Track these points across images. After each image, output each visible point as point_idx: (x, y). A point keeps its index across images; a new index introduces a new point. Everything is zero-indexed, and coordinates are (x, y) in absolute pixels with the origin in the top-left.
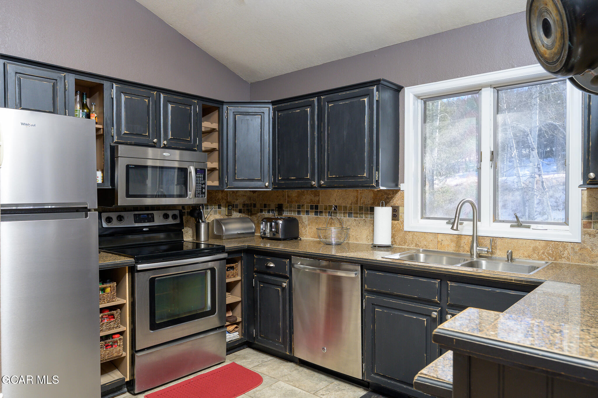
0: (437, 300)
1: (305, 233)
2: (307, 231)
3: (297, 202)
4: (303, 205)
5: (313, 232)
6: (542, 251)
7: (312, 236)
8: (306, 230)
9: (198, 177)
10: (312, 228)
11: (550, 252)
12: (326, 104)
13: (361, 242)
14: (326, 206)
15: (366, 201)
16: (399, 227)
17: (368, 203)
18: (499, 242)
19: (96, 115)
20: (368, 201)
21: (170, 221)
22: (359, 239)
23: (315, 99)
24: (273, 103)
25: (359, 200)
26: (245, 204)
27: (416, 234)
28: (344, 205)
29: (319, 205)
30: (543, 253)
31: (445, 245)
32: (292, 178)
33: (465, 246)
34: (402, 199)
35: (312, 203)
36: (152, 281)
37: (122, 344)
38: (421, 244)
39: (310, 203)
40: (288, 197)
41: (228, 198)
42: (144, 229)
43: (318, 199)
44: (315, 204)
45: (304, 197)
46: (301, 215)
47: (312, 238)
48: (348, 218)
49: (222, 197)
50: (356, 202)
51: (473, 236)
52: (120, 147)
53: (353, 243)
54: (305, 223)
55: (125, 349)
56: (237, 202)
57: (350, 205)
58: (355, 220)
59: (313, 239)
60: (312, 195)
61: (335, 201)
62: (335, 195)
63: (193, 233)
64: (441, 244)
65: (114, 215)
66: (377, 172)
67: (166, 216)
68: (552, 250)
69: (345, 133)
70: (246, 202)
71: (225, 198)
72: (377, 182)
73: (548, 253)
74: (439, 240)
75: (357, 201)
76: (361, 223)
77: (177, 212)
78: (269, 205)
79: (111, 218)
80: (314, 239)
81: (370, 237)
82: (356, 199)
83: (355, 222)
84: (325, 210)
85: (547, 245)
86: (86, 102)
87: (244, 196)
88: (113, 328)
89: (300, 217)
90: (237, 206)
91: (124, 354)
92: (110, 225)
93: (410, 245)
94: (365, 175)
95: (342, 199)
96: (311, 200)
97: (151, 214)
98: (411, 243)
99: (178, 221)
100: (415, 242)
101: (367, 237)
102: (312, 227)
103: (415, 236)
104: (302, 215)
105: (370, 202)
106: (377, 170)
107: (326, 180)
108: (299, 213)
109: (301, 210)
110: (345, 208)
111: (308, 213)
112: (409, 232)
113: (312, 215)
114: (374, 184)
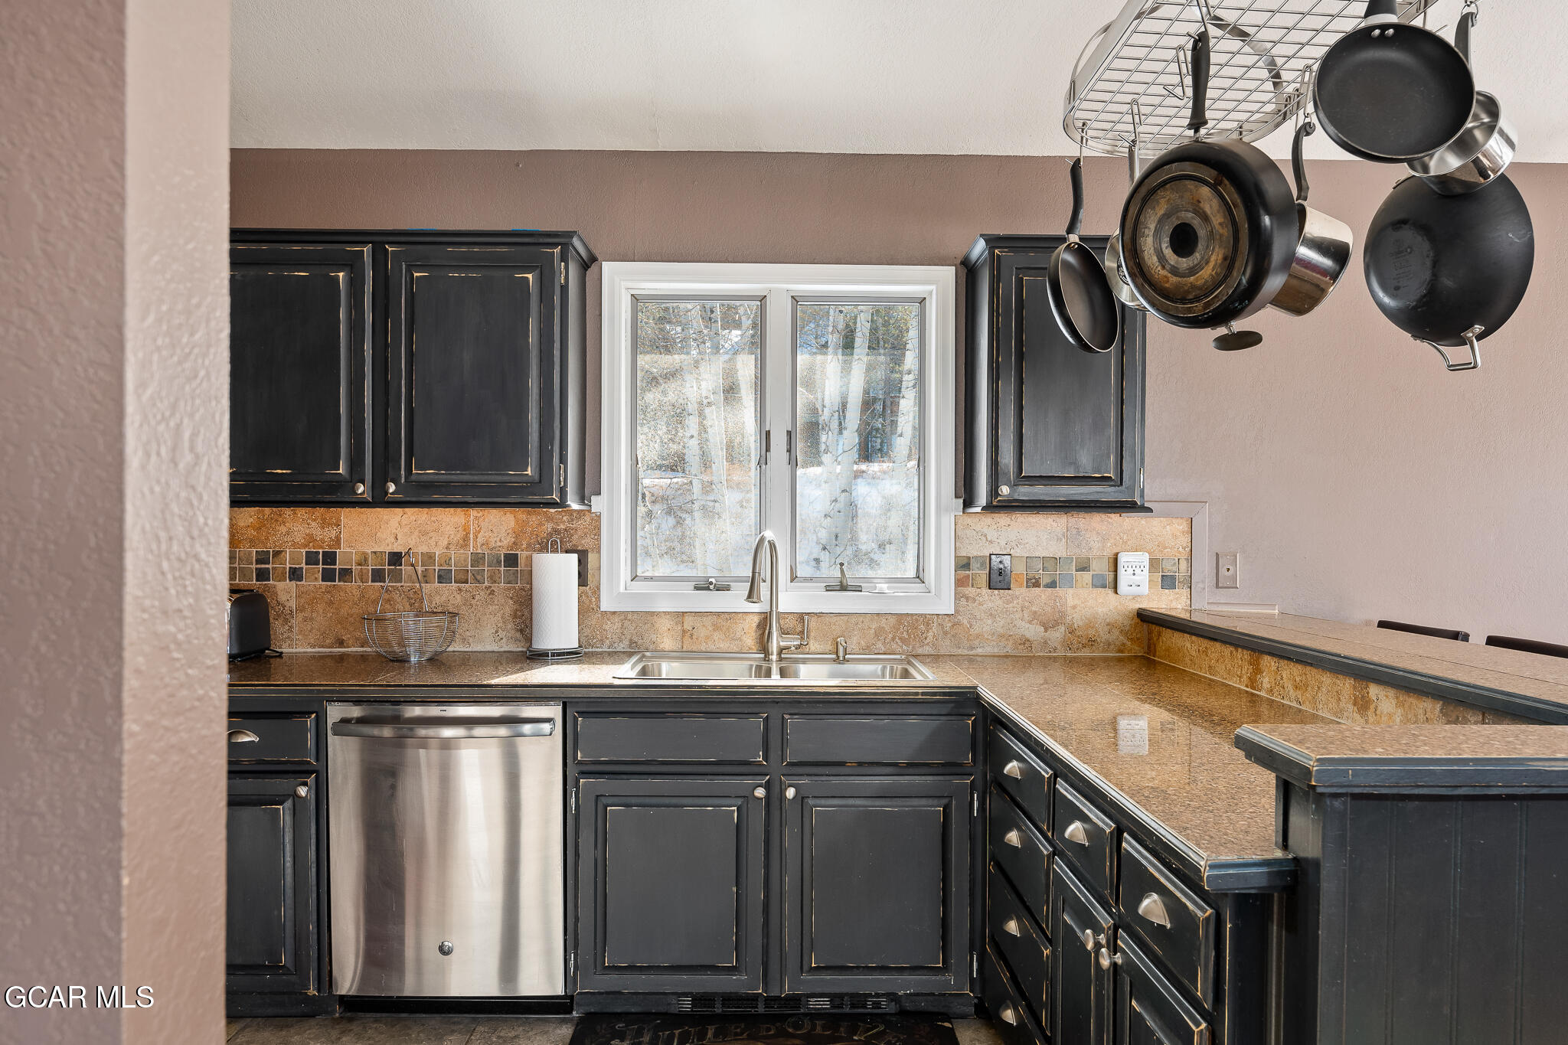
0: (761, 759)
1: (285, 635)
2: (295, 630)
3: (252, 542)
4: (277, 554)
5: (318, 630)
6: (891, 635)
7: (312, 641)
8: (291, 627)
10: (312, 619)
11: (905, 635)
12: (402, 270)
13: (479, 648)
14: (364, 553)
15: (492, 540)
16: (587, 602)
17: (499, 544)
18: (813, 623)
20: (498, 539)
22: (471, 639)
23: (367, 250)
25: (471, 536)
27: (630, 617)
28: (424, 549)
29: (338, 551)
30: (893, 639)
31: (700, 639)
32: (279, 471)
33: (744, 638)
34: (595, 535)
35: (311, 544)
38: (642, 639)
39: (305, 546)
43: (333, 534)
44: (322, 548)
45: (283, 529)
46: (271, 582)
47: (314, 646)
48: (437, 584)
50: (461, 542)
53: (454, 651)
54: (288, 604)
57: (445, 551)
58: (460, 590)
59: (317, 650)
60: (314, 524)
61: (393, 540)
62: (394, 523)
64: (692, 635)
66: (563, 468)
68: (908, 632)
72: (563, 490)
73: (900, 638)
74: (687, 626)
75: (466, 539)
76: (477, 597)
80: (322, 649)
81: (504, 633)
82: (462, 534)
83: (458, 597)
84: (360, 565)
85: (900, 622)
89: (267, 588)
93: (616, 645)
94: (529, 472)
95: (416, 533)
96: (311, 539)
98: (617, 640)
100: (629, 637)
101: (497, 632)
102: (314, 615)
103: (627, 623)
104: (275, 583)
105: (505, 542)
106: (563, 461)
107: (403, 480)
108: (262, 575)
109: (270, 566)
110: (429, 558)
111: (295, 574)
112: (614, 613)
113: (314, 581)
114: (555, 497)
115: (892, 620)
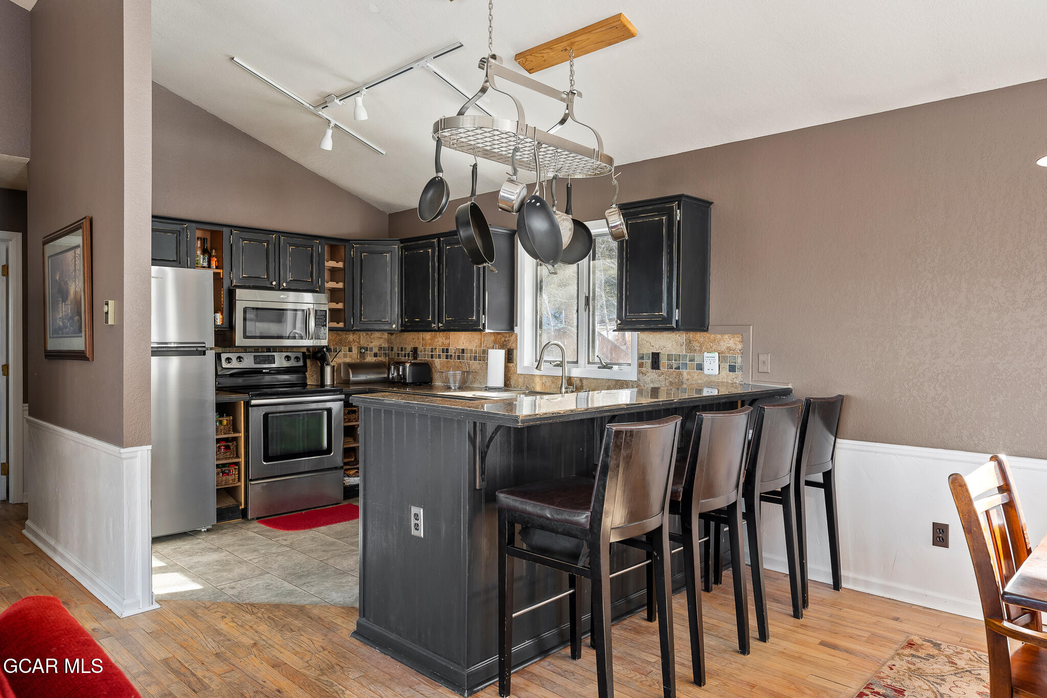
1: (438, 379)
2: (440, 377)
3: (430, 344)
4: (435, 349)
9: (318, 319)
10: (443, 373)
12: (444, 246)
14: (456, 349)
15: (488, 344)
16: (514, 370)
17: (489, 346)
18: (585, 382)
19: (216, 259)
21: (292, 363)
23: (435, 240)
24: (402, 241)
26: (381, 347)
27: (526, 376)
28: (469, 348)
29: (449, 348)
31: (548, 387)
32: (417, 320)
34: (516, 342)
35: (443, 345)
36: (266, 416)
37: (237, 473)
38: (530, 386)
39: (441, 346)
40: (423, 339)
41: (360, 341)
42: (264, 371)
43: (447, 342)
44: (446, 347)
45: (436, 340)
46: (434, 359)
48: (473, 361)
49: (353, 340)
51: (562, 376)
52: (238, 290)
55: (239, 480)
56: (371, 345)
57: (475, 348)
60: (441, 338)
61: (462, 344)
62: (463, 338)
63: (318, 377)
64: (545, 385)
65: (233, 356)
66: (484, 316)
67: (288, 358)
69: (459, 276)
70: (383, 345)
71: (357, 340)
72: (484, 325)
74: (543, 381)
75: (481, 344)
76: (484, 366)
77: (300, 355)
78: (405, 348)
79: (231, 359)
82: (480, 342)
84: (454, 353)
86: (207, 247)
87: (380, 338)
88: (229, 458)
89: (433, 361)
90: (371, 349)
91: (239, 484)
92: (229, 366)
94: (474, 318)
95: (468, 341)
96: (441, 343)
97: (272, 355)
98: (523, 386)
99: (301, 363)
105: (491, 345)
106: (484, 313)
107: (444, 322)
108: (432, 357)
109: (433, 353)
110: (471, 350)
111: (439, 357)
112: (521, 374)
113: (443, 359)
114: (481, 327)
115: (614, 383)
